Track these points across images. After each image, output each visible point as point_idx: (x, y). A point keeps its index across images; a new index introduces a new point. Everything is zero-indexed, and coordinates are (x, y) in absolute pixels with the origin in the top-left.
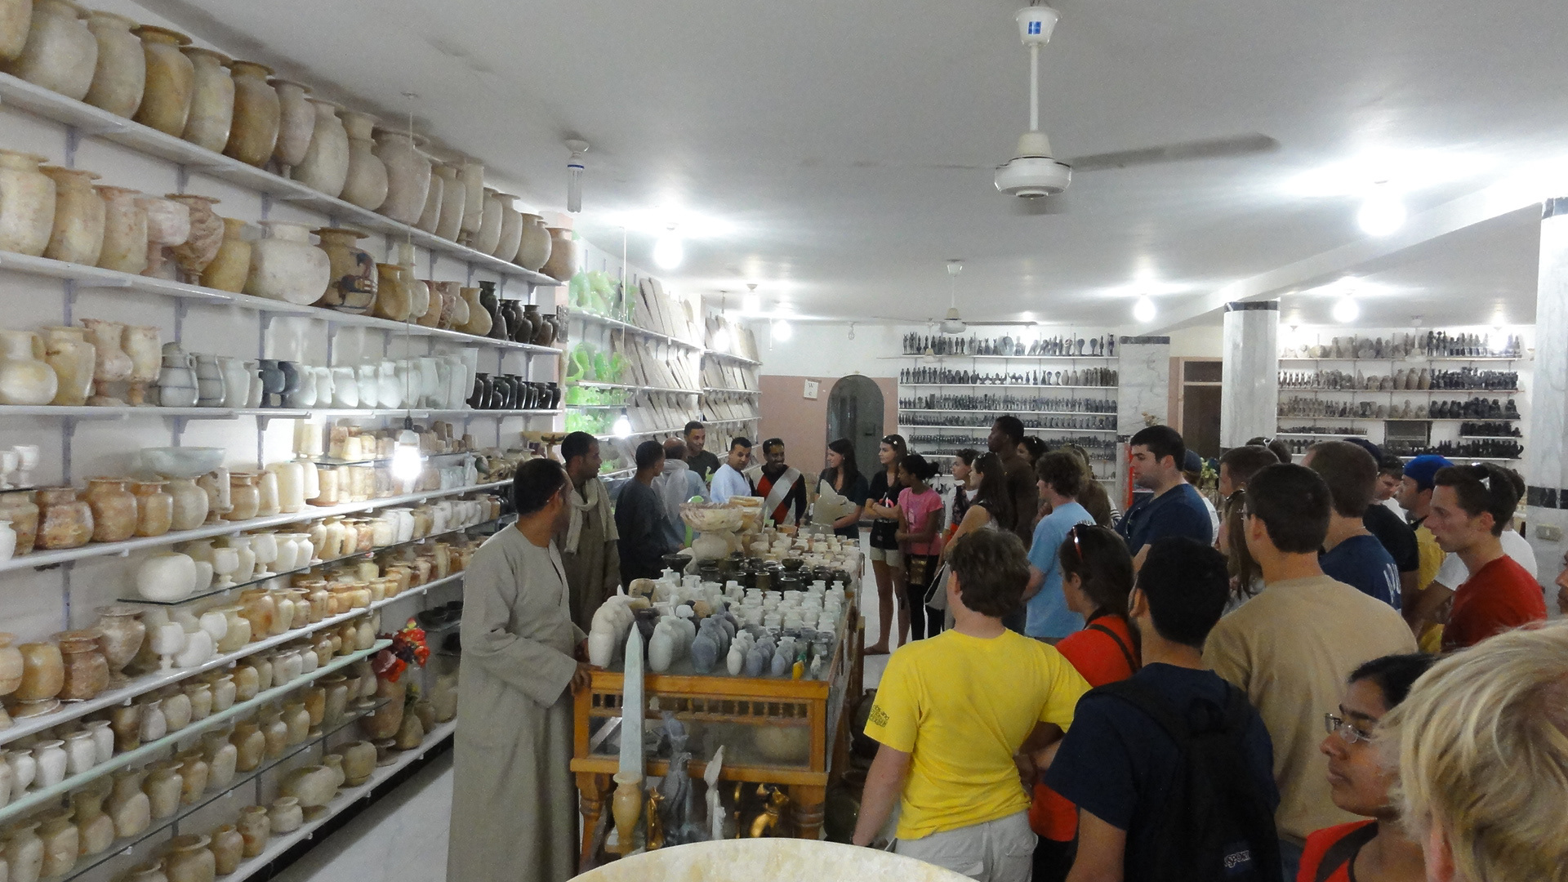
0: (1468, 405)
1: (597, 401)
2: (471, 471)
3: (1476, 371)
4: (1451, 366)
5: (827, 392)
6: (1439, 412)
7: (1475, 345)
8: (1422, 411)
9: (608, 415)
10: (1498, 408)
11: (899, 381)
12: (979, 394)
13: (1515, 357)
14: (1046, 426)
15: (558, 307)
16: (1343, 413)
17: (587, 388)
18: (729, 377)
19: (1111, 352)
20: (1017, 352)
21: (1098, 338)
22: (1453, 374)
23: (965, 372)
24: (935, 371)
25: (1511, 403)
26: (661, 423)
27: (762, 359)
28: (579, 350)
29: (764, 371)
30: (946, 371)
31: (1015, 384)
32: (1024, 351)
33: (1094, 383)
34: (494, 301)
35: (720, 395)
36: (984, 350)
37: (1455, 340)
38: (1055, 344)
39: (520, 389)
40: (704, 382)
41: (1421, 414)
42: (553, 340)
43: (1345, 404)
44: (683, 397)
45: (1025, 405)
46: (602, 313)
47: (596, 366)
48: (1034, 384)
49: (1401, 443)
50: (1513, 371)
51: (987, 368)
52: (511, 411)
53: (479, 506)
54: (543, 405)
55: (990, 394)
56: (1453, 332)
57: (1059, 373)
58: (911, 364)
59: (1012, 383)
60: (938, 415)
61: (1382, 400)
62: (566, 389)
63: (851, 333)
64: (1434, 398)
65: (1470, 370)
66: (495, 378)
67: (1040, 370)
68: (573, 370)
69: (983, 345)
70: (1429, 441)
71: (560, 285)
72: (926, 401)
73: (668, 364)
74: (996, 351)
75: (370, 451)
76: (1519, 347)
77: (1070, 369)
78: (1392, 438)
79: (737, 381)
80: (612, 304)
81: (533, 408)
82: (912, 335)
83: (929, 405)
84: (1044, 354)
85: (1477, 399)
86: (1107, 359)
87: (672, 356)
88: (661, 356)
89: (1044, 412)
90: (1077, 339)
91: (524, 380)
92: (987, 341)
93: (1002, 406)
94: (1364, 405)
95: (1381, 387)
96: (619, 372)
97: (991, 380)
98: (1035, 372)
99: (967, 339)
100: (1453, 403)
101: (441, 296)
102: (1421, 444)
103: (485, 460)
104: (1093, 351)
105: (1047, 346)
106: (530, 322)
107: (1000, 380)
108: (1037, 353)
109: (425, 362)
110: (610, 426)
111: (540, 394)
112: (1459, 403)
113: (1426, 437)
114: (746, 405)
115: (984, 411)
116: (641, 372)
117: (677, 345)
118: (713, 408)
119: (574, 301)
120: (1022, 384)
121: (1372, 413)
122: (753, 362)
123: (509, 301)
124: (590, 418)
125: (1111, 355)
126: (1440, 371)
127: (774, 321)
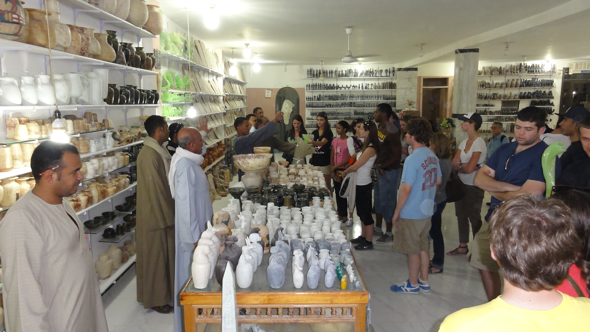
0: (534, 93)
1: (178, 100)
2: (109, 140)
3: (538, 79)
4: (528, 78)
5: (275, 94)
6: (523, 97)
7: (538, 68)
8: (516, 96)
9: (184, 107)
10: (546, 94)
11: (306, 89)
12: (339, 94)
13: (553, 73)
14: (367, 107)
15: (154, 50)
16: (486, 98)
17: (172, 93)
18: (234, 89)
19: (394, 75)
20: (355, 76)
21: (388, 69)
22: (529, 81)
23: (333, 85)
24: (321, 85)
25: (551, 92)
26: (208, 110)
27: (247, 81)
28: (167, 73)
29: (248, 86)
30: (325, 84)
31: (354, 89)
32: (357, 75)
33: (386, 88)
34: (117, 42)
35: (231, 97)
36: (340, 75)
37: (530, 67)
38: (371, 72)
39: (137, 93)
40: (225, 91)
41: (516, 97)
42: (153, 67)
43: (487, 94)
44: (216, 97)
45: (358, 98)
46: (178, 55)
47: (176, 82)
48: (362, 89)
49: (508, 110)
50: (552, 79)
51: (342, 83)
52: (132, 105)
53: (116, 160)
54: (150, 102)
55: (344, 94)
56: (529, 63)
57: (372, 84)
58: (311, 82)
59: (353, 89)
60: (322, 103)
61: (501, 92)
62: (162, 93)
63: (286, 69)
64: (521, 91)
65: (535, 79)
66: (121, 87)
67: (365, 83)
68: (165, 84)
69: (341, 73)
70: (518, 109)
71: (155, 37)
72: (317, 98)
73: (209, 82)
74: (346, 76)
75: (36, 133)
76: (554, 69)
77: (377, 82)
78: (504, 108)
79: (238, 90)
80: (182, 50)
81: (144, 103)
82: (311, 69)
83: (319, 99)
84: (366, 76)
85: (537, 91)
86: (392, 78)
87: (211, 78)
88: (206, 79)
89: (366, 101)
90: (379, 70)
91: (138, 88)
92: (342, 71)
93: (349, 99)
94: (494, 94)
95: (501, 87)
96: (188, 85)
97: (344, 88)
98: (362, 84)
99: (334, 71)
100: (528, 92)
101: (80, 36)
102: (515, 110)
103: (118, 133)
104: (386, 75)
105: (367, 73)
106: (139, 56)
107: (348, 88)
108: (363, 76)
109: (72, 76)
110: (185, 112)
111: (148, 96)
112: (531, 93)
113: (517, 107)
114: (241, 101)
115: (341, 101)
116: (197, 85)
117: (213, 73)
118: (229, 102)
119: (163, 48)
120: (357, 89)
121: (497, 98)
122: (244, 82)
123: (126, 44)
124: (175, 108)
125: (394, 76)
126: (524, 80)
127: (252, 64)
